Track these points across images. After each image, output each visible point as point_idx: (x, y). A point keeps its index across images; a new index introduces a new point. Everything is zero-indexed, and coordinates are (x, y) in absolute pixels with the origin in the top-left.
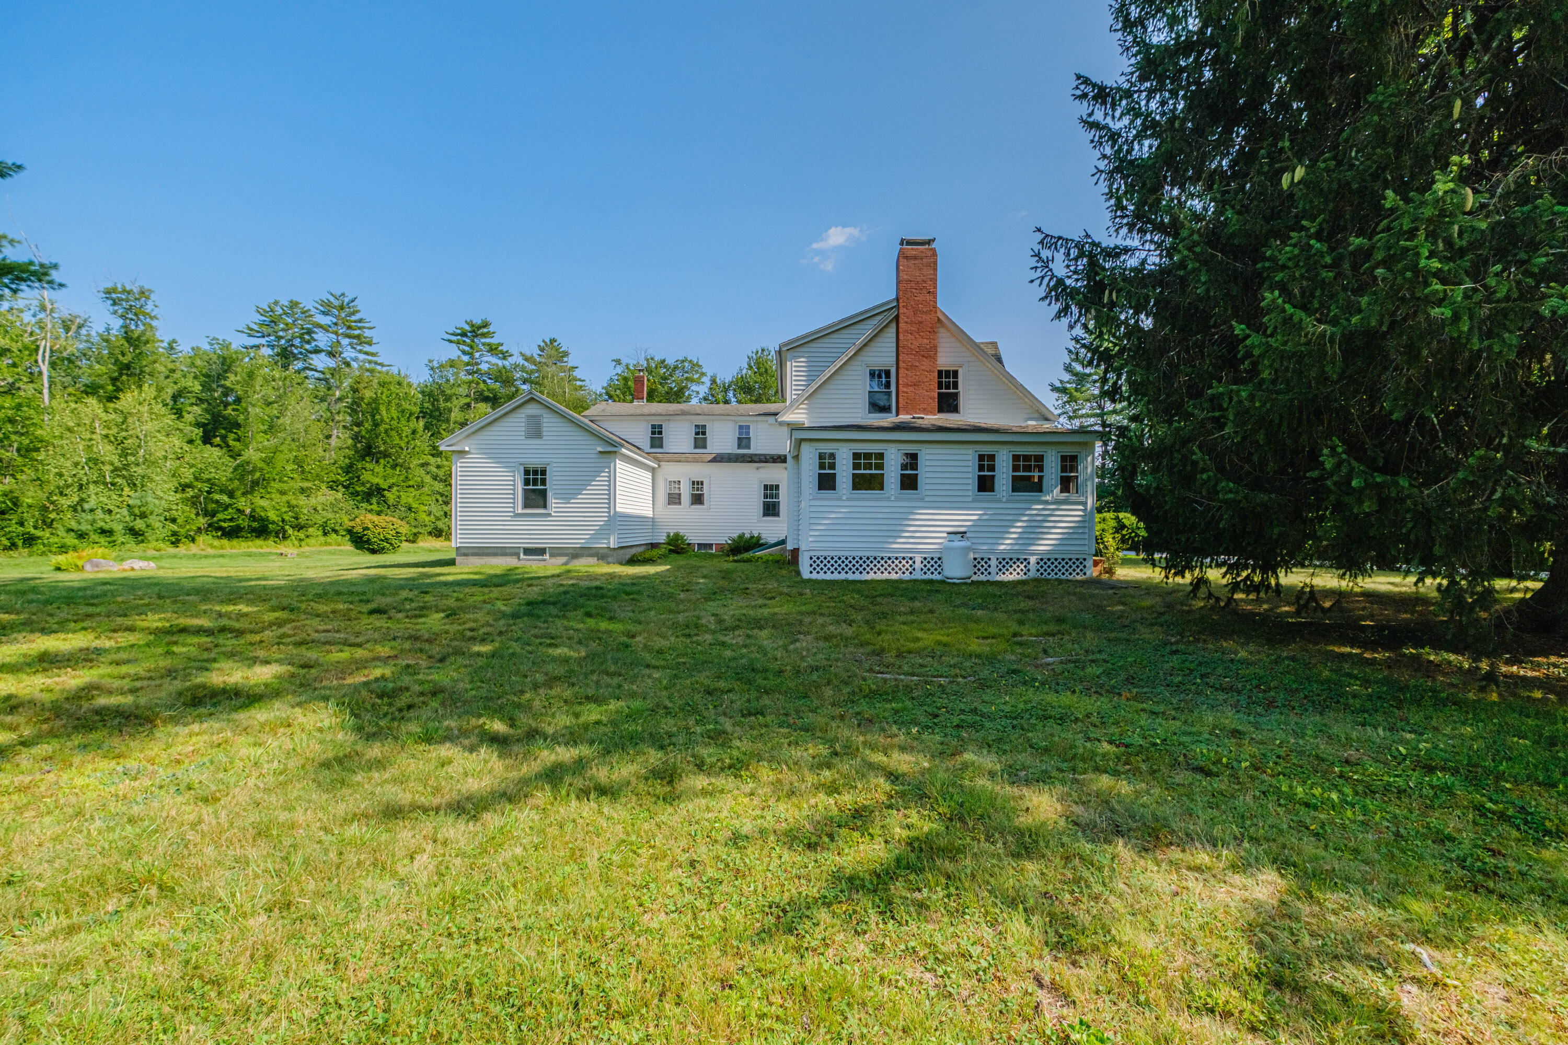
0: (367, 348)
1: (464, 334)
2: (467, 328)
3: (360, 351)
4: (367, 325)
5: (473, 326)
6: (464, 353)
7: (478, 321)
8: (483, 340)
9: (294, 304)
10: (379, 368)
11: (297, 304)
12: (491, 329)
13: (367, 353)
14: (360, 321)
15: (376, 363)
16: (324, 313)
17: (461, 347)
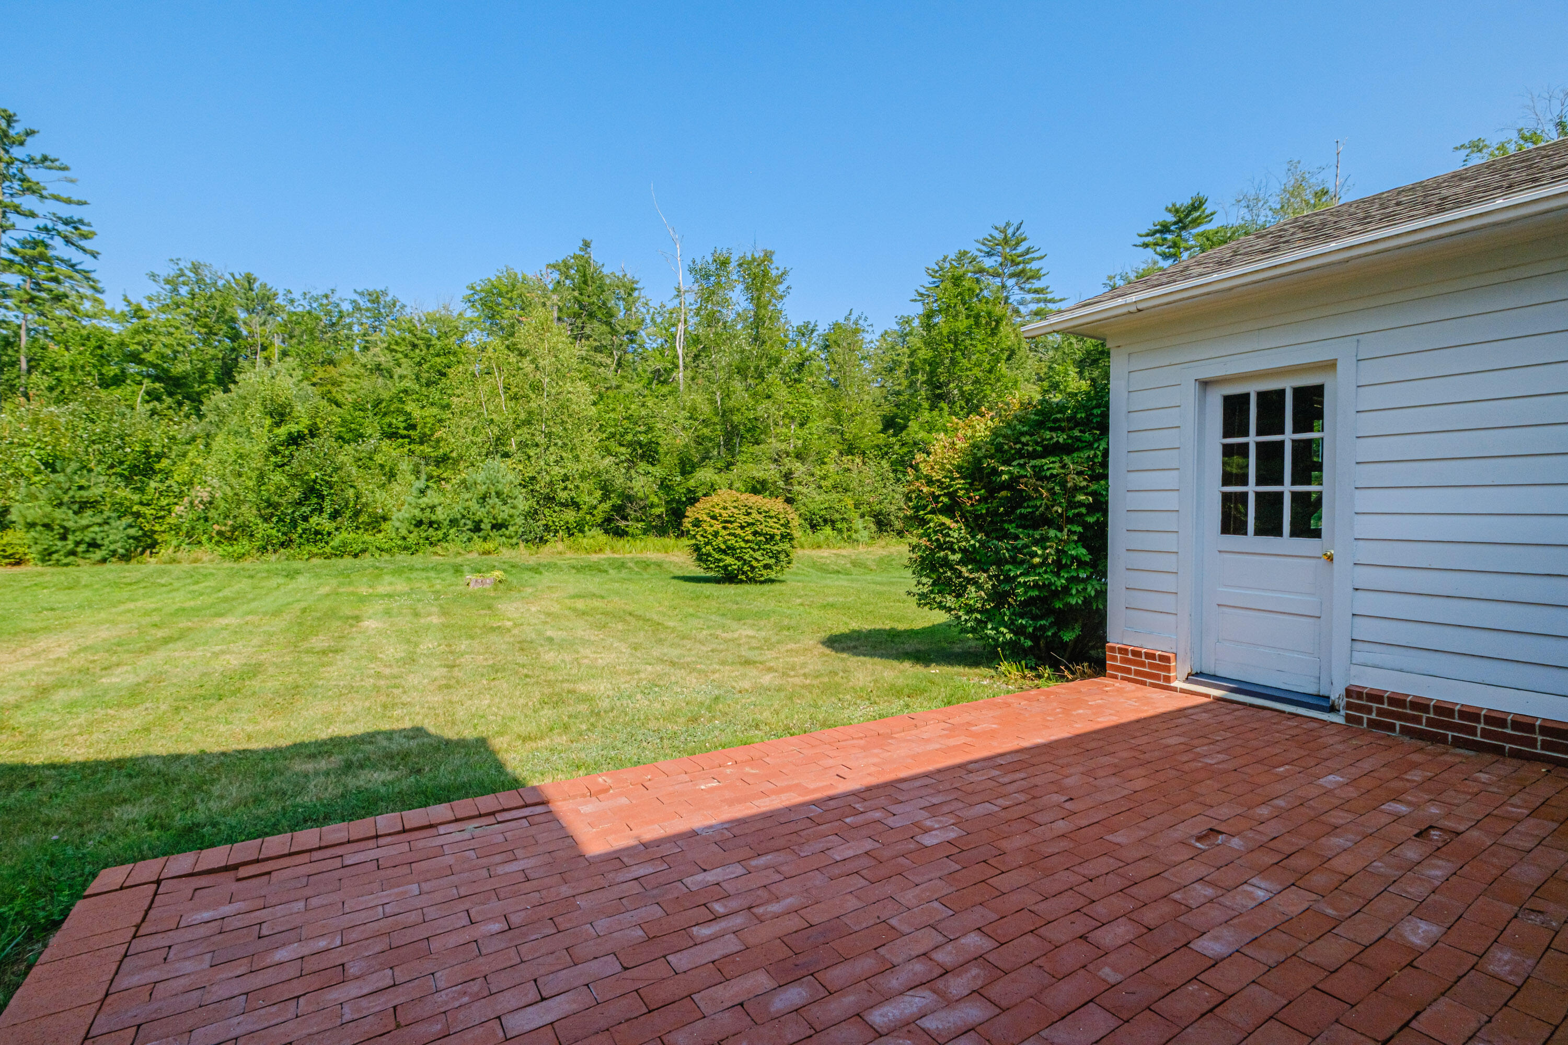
0: (1037, 284)
1: (1165, 229)
2: (1170, 218)
3: (1029, 291)
4: (1036, 255)
5: (1177, 211)
6: (1165, 256)
7: (1185, 201)
8: (1194, 231)
9: (962, 255)
10: (1050, 305)
11: (965, 253)
12: (1208, 208)
13: (1036, 291)
14: (1027, 252)
15: (1046, 301)
16: (989, 254)
17: (1158, 249)
